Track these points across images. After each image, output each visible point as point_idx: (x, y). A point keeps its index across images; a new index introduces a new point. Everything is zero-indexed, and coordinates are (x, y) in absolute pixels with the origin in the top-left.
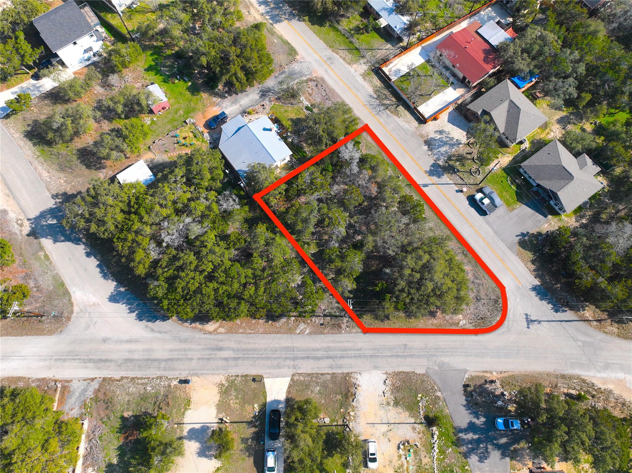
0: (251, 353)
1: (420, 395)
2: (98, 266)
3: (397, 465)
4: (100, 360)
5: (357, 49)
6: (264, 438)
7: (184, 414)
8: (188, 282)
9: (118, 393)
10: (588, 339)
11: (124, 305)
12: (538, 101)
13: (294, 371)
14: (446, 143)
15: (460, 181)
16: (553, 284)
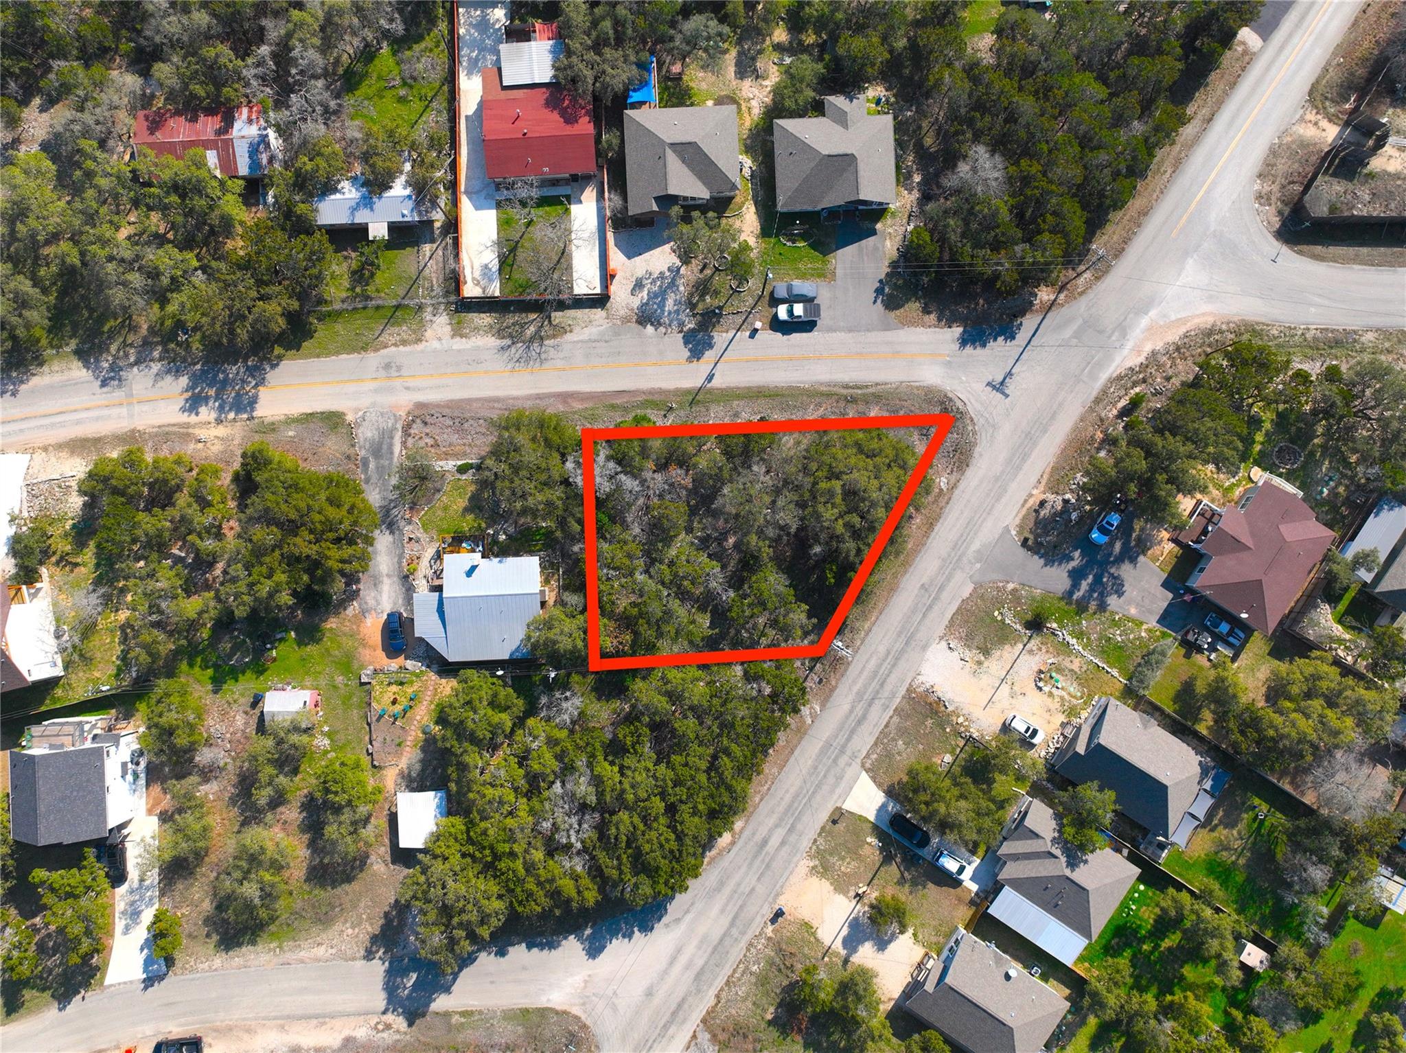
0: (796, 805)
1: (996, 613)
2: (529, 947)
3: (1058, 706)
4: (674, 1014)
5: (398, 307)
6: (916, 854)
7: (817, 940)
8: (662, 846)
9: (734, 1012)
10: (1074, 327)
11: (614, 941)
12: (685, 78)
13: (859, 761)
14: (662, 294)
15: (739, 319)
16: (975, 309)
